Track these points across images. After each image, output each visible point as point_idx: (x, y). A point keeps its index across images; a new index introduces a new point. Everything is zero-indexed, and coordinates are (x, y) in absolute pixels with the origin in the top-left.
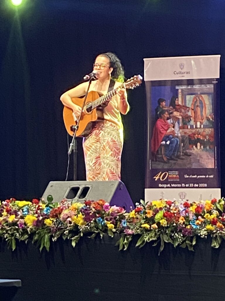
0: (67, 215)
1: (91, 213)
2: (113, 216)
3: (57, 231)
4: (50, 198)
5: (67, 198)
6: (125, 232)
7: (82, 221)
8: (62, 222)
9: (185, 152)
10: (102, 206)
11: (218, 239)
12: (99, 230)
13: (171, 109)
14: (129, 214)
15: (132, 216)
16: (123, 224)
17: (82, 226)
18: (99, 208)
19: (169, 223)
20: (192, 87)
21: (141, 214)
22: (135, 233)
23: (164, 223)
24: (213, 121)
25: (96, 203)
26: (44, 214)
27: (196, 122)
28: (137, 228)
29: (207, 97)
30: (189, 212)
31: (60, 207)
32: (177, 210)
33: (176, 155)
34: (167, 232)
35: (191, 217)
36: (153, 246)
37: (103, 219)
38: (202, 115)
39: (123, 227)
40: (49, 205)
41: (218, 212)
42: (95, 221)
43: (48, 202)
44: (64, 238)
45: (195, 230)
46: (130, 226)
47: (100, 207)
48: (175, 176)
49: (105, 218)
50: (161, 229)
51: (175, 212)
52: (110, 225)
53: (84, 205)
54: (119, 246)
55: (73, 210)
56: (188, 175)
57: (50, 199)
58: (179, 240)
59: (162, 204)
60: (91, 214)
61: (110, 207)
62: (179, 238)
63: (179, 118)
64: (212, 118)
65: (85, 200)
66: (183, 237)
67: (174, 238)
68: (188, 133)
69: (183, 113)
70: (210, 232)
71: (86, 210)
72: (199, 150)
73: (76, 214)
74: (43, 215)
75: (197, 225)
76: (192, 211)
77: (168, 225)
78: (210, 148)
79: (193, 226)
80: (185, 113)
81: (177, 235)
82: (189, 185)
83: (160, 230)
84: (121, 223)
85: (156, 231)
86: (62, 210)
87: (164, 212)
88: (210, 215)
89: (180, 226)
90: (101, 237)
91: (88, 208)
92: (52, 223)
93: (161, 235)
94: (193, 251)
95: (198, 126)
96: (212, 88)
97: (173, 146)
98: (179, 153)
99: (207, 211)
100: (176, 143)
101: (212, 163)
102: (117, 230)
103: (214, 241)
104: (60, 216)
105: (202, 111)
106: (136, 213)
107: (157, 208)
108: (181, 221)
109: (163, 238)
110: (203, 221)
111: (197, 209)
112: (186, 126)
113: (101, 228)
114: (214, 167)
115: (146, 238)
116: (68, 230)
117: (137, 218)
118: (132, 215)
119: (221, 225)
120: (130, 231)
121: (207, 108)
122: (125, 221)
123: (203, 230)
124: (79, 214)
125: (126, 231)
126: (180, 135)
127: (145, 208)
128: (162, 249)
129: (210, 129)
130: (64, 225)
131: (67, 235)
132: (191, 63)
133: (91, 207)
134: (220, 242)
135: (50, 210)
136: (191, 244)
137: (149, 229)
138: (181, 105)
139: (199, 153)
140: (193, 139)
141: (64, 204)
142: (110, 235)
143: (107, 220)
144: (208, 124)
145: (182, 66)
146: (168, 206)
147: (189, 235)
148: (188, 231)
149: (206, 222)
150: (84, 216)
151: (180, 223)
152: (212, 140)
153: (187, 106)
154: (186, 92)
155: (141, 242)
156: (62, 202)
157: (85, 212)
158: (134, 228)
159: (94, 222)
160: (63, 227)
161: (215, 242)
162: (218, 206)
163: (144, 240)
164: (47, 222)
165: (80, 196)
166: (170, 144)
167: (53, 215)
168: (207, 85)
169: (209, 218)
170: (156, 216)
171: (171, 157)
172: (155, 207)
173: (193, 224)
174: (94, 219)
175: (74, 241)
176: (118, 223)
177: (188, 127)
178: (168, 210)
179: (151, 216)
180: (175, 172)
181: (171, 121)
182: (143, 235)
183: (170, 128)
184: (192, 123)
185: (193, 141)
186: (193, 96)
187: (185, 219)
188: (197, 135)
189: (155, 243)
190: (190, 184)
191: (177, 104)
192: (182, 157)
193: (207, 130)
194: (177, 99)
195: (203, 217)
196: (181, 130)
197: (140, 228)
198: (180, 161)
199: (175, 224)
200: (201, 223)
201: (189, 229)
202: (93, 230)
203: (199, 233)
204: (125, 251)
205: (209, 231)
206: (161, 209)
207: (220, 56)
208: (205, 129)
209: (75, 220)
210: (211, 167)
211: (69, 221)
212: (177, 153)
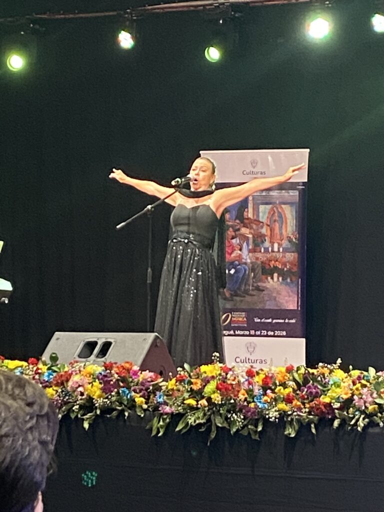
0: (77, 382)
1: (112, 380)
2: (143, 386)
3: (63, 405)
4: (54, 357)
5: (79, 356)
6: (160, 411)
7: (98, 392)
8: (70, 393)
9: (255, 285)
10: (128, 370)
11: (295, 423)
12: (123, 406)
13: (238, 223)
14: (167, 384)
15: (172, 387)
16: (158, 399)
17: (98, 399)
18: (123, 375)
19: (225, 398)
20: (268, 193)
21: (184, 385)
22: (174, 411)
23: (217, 399)
24: (297, 242)
25: (119, 366)
26: (44, 380)
27: (272, 243)
28: (178, 404)
29: (289, 208)
30: (254, 383)
31: (69, 371)
32: (236, 380)
33: (243, 289)
34: (221, 412)
35: (257, 391)
36: (200, 430)
37: (129, 391)
38: (281, 234)
39: (157, 403)
40: (53, 368)
41: (296, 383)
42: (118, 393)
43: (51, 363)
44: (73, 416)
45: (262, 410)
46: (168, 401)
47: (126, 372)
48: (241, 319)
49: (132, 388)
50: (212, 407)
51: (234, 383)
52: (139, 400)
53: (103, 368)
54: (151, 430)
55: (86, 376)
56: (259, 318)
57: (54, 359)
58: (238, 424)
59: (215, 371)
60: (112, 383)
61: (140, 372)
62: (238, 421)
63: (248, 237)
64: (296, 239)
65: (105, 361)
66: (244, 419)
67: (231, 421)
68: (261, 259)
69: (254, 230)
70: (283, 413)
71: (105, 376)
72: (276, 284)
73: (90, 381)
74: (43, 382)
75: (265, 403)
76: (258, 382)
77: (223, 402)
78: (291, 280)
79: (258, 404)
80: (258, 229)
81: (236, 417)
82: (261, 333)
83: (212, 409)
84: (155, 397)
85: (205, 410)
86: (71, 375)
87: (219, 382)
88: (284, 389)
89: (240, 404)
90: (125, 416)
91: (108, 373)
92: (56, 394)
93: (212, 415)
94: (259, 439)
95: (276, 249)
96: (296, 195)
97: (238, 276)
98: (247, 287)
99: (279, 383)
100: (243, 271)
101: (295, 303)
102: (149, 407)
103: (289, 426)
104: (67, 384)
105: (281, 228)
106: (177, 384)
107: (207, 376)
108: (242, 397)
109: (215, 420)
110: (273, 397)
111: (265, 380)
112: (258, 248)
113: (126, 403)
114: (296, 308)
115: (190, 419)
116: (78, 404)
117: (179, 390)
118: (172, 385)
119: (299, 403)
120: (167, 409)
121: (289, 224)
122: (161, 393)
123: (273, 410)
124: (95, 382)
125: (162, 408)
126: (249, 261)
127: (190, 376)
128: (213, 436)
129: (293, 254)
130: (73, 397)
131: (76, 412)
132: (268, 159)
133: (113, 372)
134: (297, 428)
135: (52, 375)
136: (255, 429)
137: (195, 406)
138: (252, 218)
139: (277, 286)
140: (267, 267)
141: (74, 366)
142: (139, 414)
143: (135, 391)
144: (289, 246)
145: (254, 163)
146: (224, 374)
147: (252, 417)
148: (252, 411)
149: (277, 398)
150: (103, 385)
151: (240, 400)
152: (295, 269)
153: (261, 220)
154: (259, 200)
155: (184, 425)
156: (71, 363)
157: (104, 379)
158: (174, 404)
159: (116, 395)
160: (71, 400)
161: (290, 428)
162: (296, 376)
163: (188, 422)
164: (49, 393)
165: (99, 354)
166: (234, 273)
167: (58, 383)
168: (290, 191)
169: (282, 393)
170: (206, 387)
171: (235, 292)
172: (204, 375)
173: (259, 400)
174: (116, 390)
175: (86, 420)
176: (151, 397)
177: (261, 249)
178: (224, 380)
179: (198, 388)
180: (240, 313)
181: (236, 240)
182: (187, 415)
183: (235, 250)
184: (267, 244)
185: (267, 270)
186: (269, 207)
187: (248, 394)
188: (273, 262)
189: (203, 427)
190: (262, 331)
191: (247, 217)
192: (251, 292)
193: (288, 255)
194: (246, 210)
195: (273, 391)
196: (250, 254)
197: (182, 405)
198: (248, 298)
199: (232, 401)
200: (271, 400)
201: (253, 408)
202: (114, 406)
203: (268, 414)
204: (160, 437)
205: (281, 412)
206: (213, 377)
207: (308, 150)
208: (285, 254)
209: (89, 391)
210: (292, 308)
211: (81, 392)
212: (245, 286)
